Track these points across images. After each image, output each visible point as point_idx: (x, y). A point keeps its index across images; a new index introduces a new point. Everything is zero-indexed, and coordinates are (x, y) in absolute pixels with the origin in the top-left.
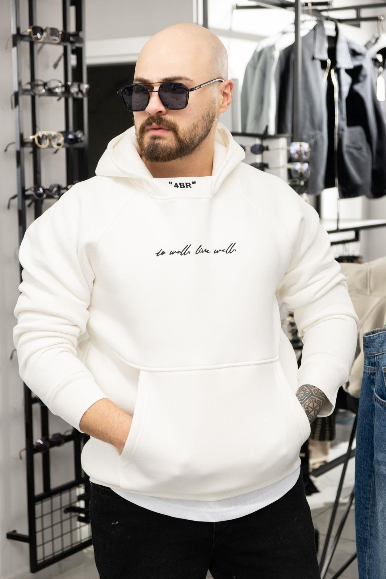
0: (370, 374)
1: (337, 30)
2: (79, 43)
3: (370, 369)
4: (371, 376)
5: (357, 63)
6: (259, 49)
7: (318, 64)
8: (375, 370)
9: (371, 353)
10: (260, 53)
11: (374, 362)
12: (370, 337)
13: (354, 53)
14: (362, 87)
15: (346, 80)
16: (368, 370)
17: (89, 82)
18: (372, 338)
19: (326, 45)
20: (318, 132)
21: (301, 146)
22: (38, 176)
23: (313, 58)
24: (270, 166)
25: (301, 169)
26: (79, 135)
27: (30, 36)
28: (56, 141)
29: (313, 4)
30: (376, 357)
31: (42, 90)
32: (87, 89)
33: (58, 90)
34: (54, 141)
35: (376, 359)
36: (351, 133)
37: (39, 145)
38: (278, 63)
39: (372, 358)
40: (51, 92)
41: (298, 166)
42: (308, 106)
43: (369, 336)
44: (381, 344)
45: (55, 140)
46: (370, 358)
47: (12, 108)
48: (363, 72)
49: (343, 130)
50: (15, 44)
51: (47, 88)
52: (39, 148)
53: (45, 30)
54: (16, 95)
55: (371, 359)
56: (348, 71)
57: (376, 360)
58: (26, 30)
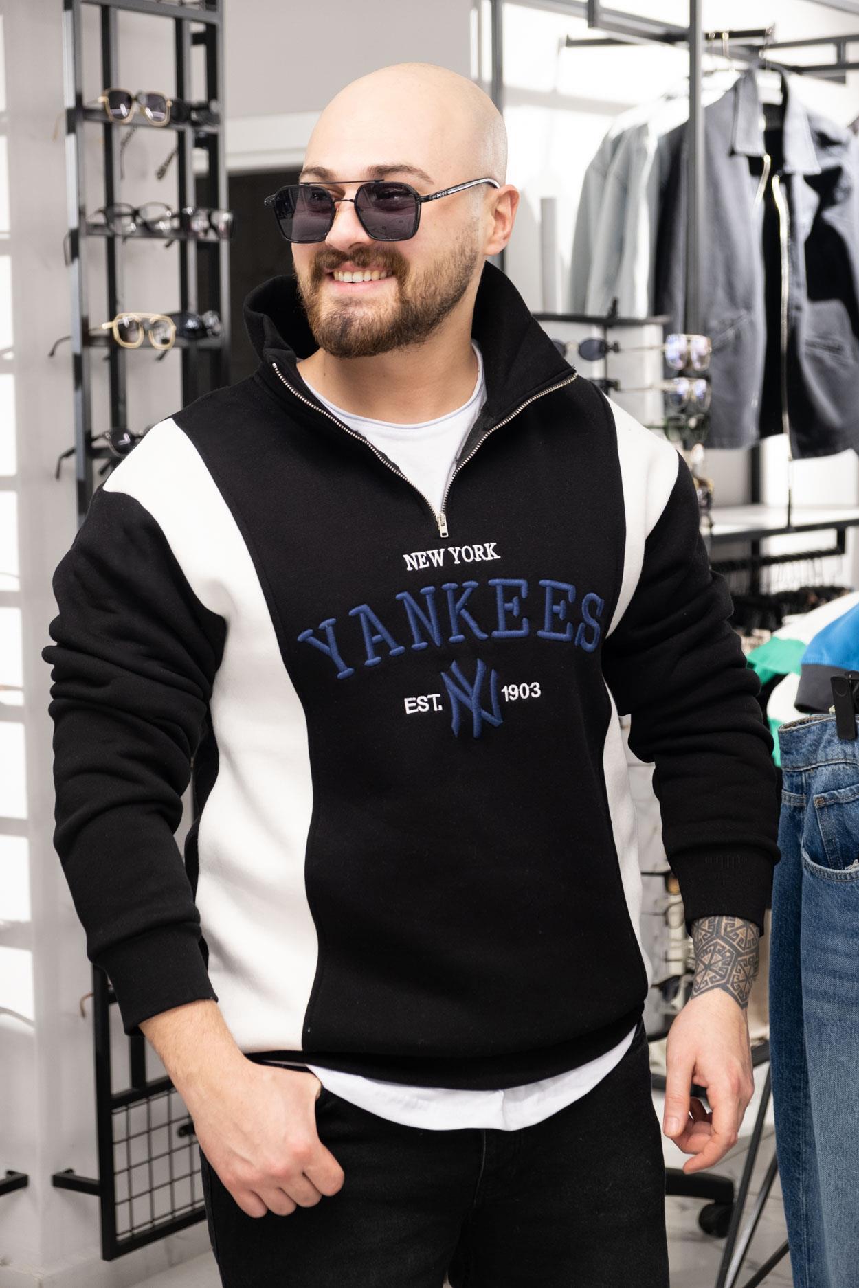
0: (792, 809)
1: (784, 89)
2: (209, 125)
3: (792, 800)
4: (795, 814)
5: (829, 162)
6: (614, 134)
7: (744, 165)
8: (802, 800)
9: (794, 765)
10: (617, 142)
11: (800, 783)
12: (793, 731)
13: (824, 141)
14: (841, 215)
15: (807, 199)
16: (790, 801)
17: (231, 208)
18: (795, 732)
19: (761, 124)
20: (743, 312)
21: (689, 341)
22: (121, 408)
23: (732, 153)
24: (622, 386)
25: (691, 393)
26: (210, 319)
27: (104, 111)
28: (159, 334)
29: (733, 35)
30: (803, 775)
31: (129, 225)
32: (227, 223)
33: (163, 226)
34: (155, 335)
35: (804, 778)
36: (817, 314)
37: (122, 343)
38: (653, 165)
39: (797, 776)
40: (148, 230)
41: (683, 386)
42: (720, 257)
43: (789, 729)
44: (814, 747)
45: (158, 332)
46: (792, 776)
47: (67, 263)
48: (843, 183)
49: (798, 308)
50: (71, 129)
51: (139, 220)
52: (123, 348)
53: (136, 99)
54: (74, 236)
55: (794, 779)
56: (811, 180)
57: (804, 780)
58: (96, 98)
